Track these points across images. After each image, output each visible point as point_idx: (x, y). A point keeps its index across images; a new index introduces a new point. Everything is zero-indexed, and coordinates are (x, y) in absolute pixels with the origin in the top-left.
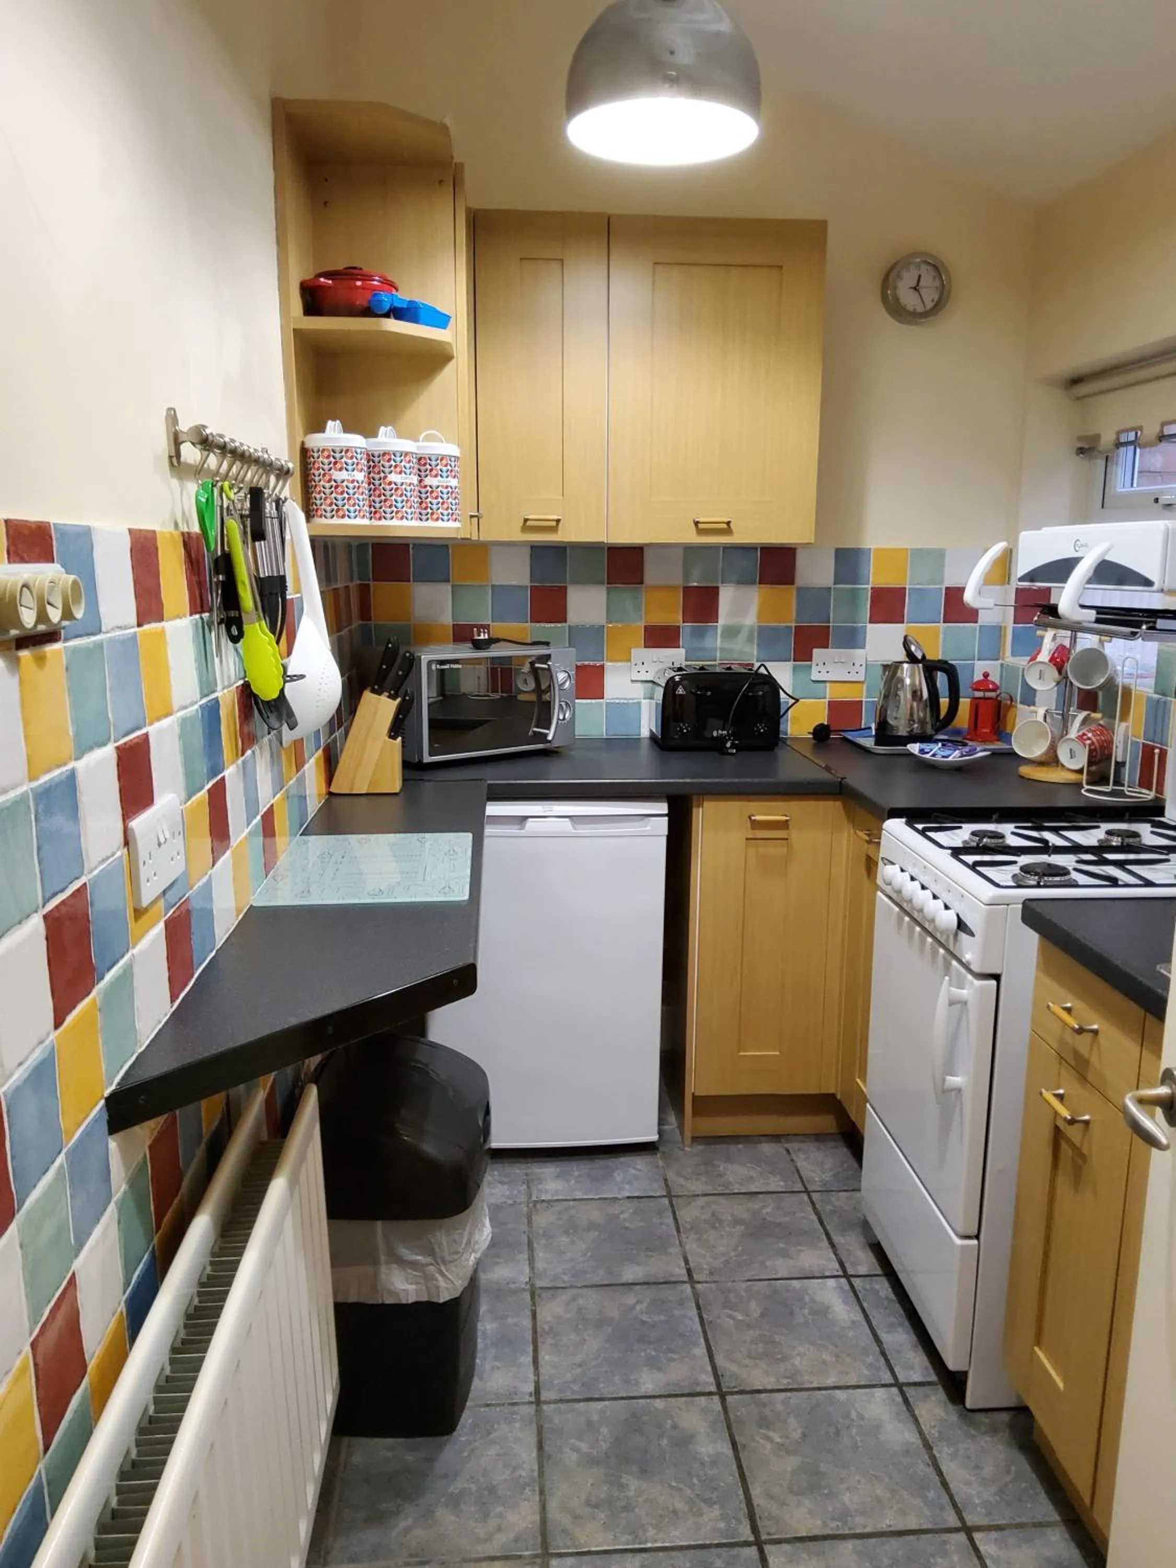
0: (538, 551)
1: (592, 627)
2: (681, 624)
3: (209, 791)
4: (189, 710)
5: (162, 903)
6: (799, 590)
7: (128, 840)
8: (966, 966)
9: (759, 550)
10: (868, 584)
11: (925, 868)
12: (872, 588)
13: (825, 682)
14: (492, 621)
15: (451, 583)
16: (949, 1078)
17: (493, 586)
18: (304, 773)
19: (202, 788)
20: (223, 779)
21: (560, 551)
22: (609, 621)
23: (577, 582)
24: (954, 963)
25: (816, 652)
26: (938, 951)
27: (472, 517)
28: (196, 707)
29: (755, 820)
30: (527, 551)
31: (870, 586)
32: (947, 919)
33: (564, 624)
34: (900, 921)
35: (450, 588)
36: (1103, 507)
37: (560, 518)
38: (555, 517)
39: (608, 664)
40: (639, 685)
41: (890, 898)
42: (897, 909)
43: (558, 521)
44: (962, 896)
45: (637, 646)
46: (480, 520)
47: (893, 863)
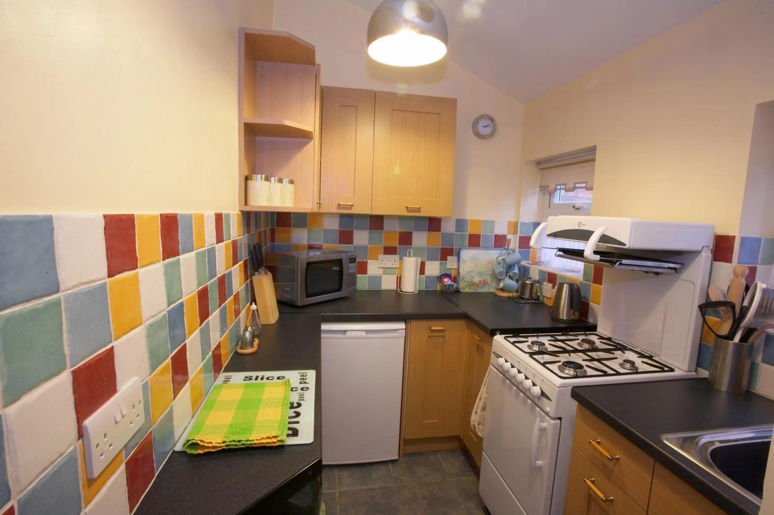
0: (342, 216)
1: (363, 246)
2: (398, 246)
3: (171, 358)
4: (157, 317)
5: (124, 452)
6: (443, 234)
7: (81, 433)
8: (547, 414)
9: (428, 219)
10: (467, 232)
11: (519, 362)
12: (469, 234)
13: (452, 269)
14: (324, 243)
15: (307, 228)
16: (537, 462)
17: (324, 230)
18: (240, 318)
19: (168, 357)
20: (185, 344)
21: (351, 216)
22: (370, 244)
23: (358, 228)
24: (538, 409)
25: (449, 257)
26: (527, 401)
27: (318, 203)
28: (165, 312)
29: (432, 329)
30: (338, 216)
31: (468, 233)
32: (536, 390)
33: (352, 245)
34: (504, 383)
35: (307, 230)
36: (549, 208)
37: (353, 204)
38: (351, 204)
39: (369, 261)
40: (381, 269)
41: (497, 369)
42: (502, 376)
43: (352, 205)
44: (543, 380)
45: (381, 254)
46: (321, 204)
47: (501, 357)
